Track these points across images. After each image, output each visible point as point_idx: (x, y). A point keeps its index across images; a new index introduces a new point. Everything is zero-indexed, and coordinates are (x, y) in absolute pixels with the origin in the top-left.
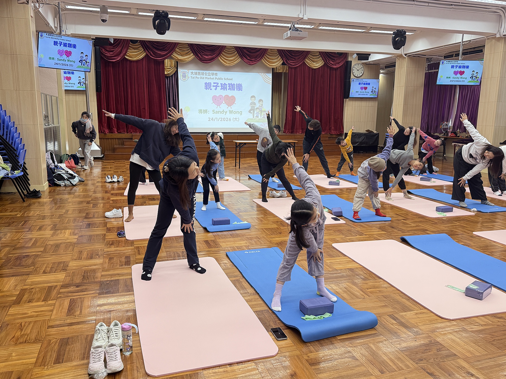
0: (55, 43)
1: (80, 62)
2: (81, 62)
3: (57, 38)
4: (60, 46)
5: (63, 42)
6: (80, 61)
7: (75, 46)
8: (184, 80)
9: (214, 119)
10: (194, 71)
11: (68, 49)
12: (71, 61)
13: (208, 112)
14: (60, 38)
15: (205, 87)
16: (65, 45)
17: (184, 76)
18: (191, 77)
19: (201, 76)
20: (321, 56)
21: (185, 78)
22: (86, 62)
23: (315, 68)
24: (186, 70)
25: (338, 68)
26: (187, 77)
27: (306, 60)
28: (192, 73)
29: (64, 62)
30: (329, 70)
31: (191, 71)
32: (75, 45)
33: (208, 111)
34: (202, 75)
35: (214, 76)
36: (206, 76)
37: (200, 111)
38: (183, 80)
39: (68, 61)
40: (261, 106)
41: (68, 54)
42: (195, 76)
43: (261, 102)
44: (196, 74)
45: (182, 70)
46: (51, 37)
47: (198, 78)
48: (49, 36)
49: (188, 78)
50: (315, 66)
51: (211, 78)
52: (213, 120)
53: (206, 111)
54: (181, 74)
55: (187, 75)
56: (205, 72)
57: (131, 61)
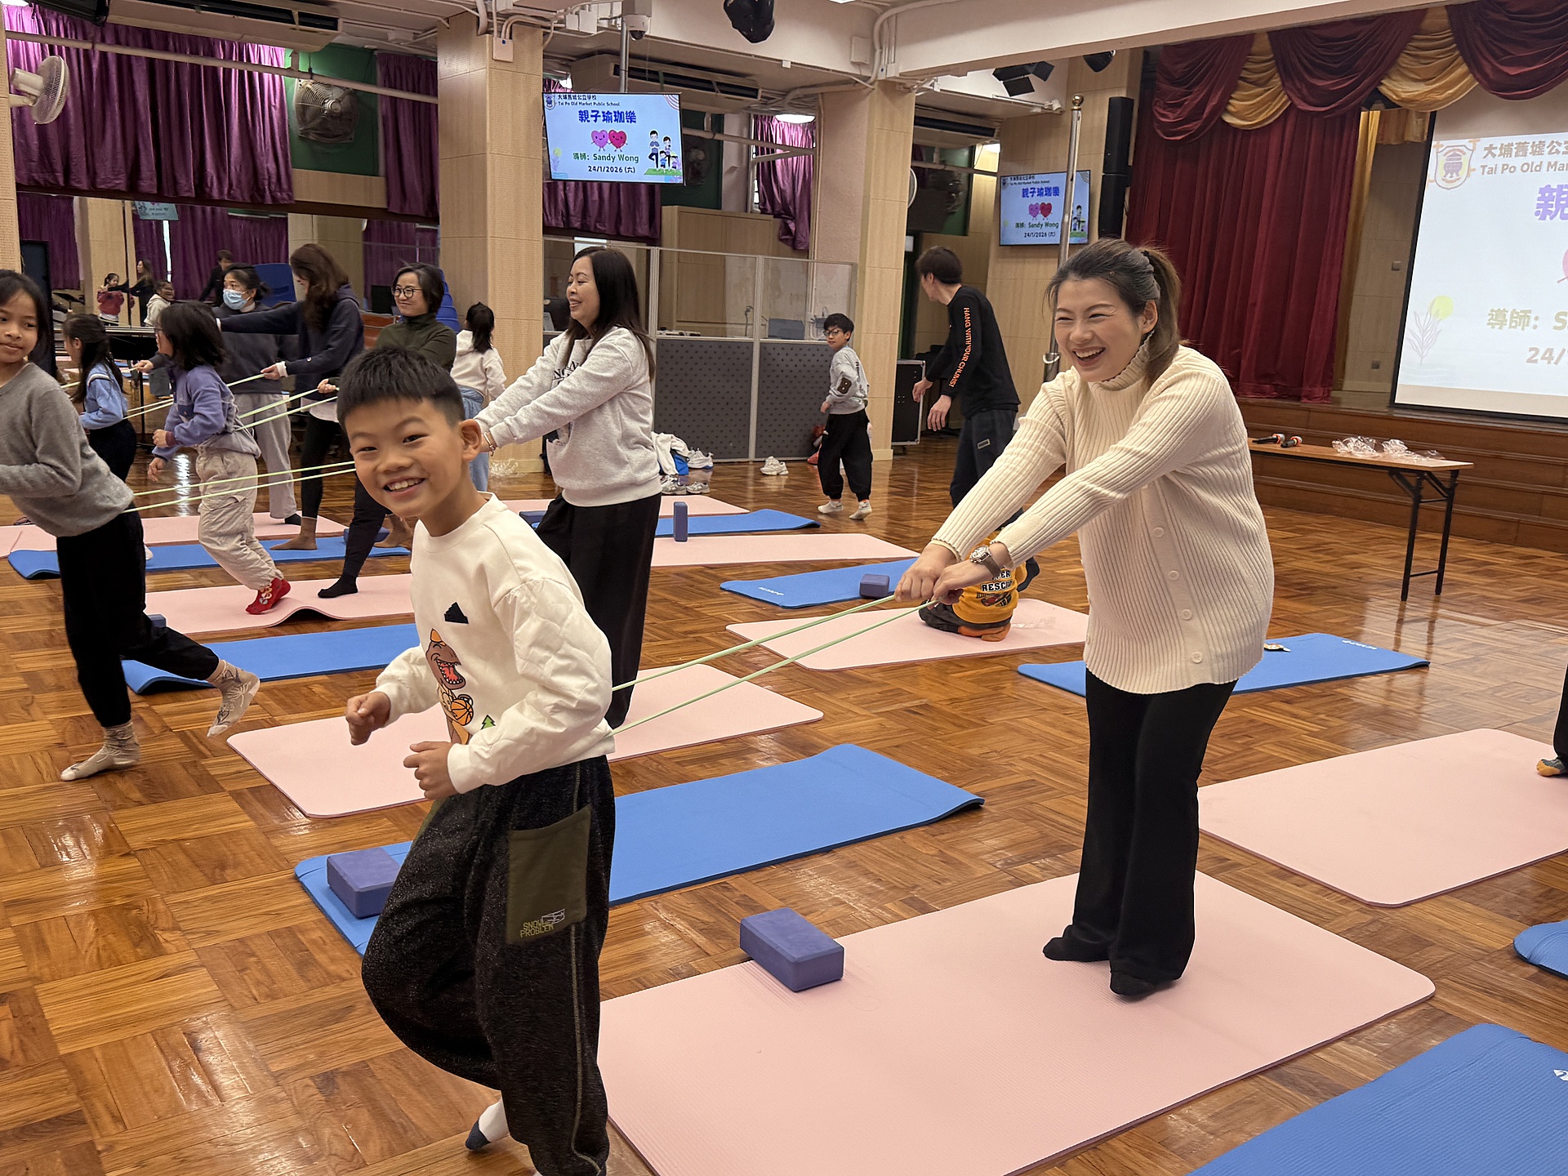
0: (583, 116)
1: (650, 157)
2: (654, 157)
3: (584, 102)
4: (595, 121)
5: (601, 109)
6: (652, 154)
7: (631, 117)
8: (1450, 186)
9: (1556, 355)
10: (1498, 141)
11: (617, 127)
12: (628, 159)
13: (1533, 322)
14: (592, 101)
15: (1539, 206)
16: (607, 117)
17: (1453, 167)
18: (1484, 167)
19: (1530, 158)
21: (1455, 177)
22: (669, 157)
24: (1465, 142)
26: (1463, 172)
28: (1490, 149)
29: (610, 164)
31: (1486, 142)
32: (633, 113)
33: (1532, 316)
34: (1533, 153)
36: (1553, 158)
37: (1498, 318)
38: (1444, 184)
39: (621, 158)
41: (619, 139)
42: (1501, 161)
44: (1506, 150)
45: (1446, 143)
46: (570, 101)
47: (1513, 169)
48: (565, 101)
49: (1468, 175)
52: (1550, 359)
53: (1522, 318)
54: (1443, 160)
55: (1464, 160)
56: (1548, 138)
57: (1246, 132)
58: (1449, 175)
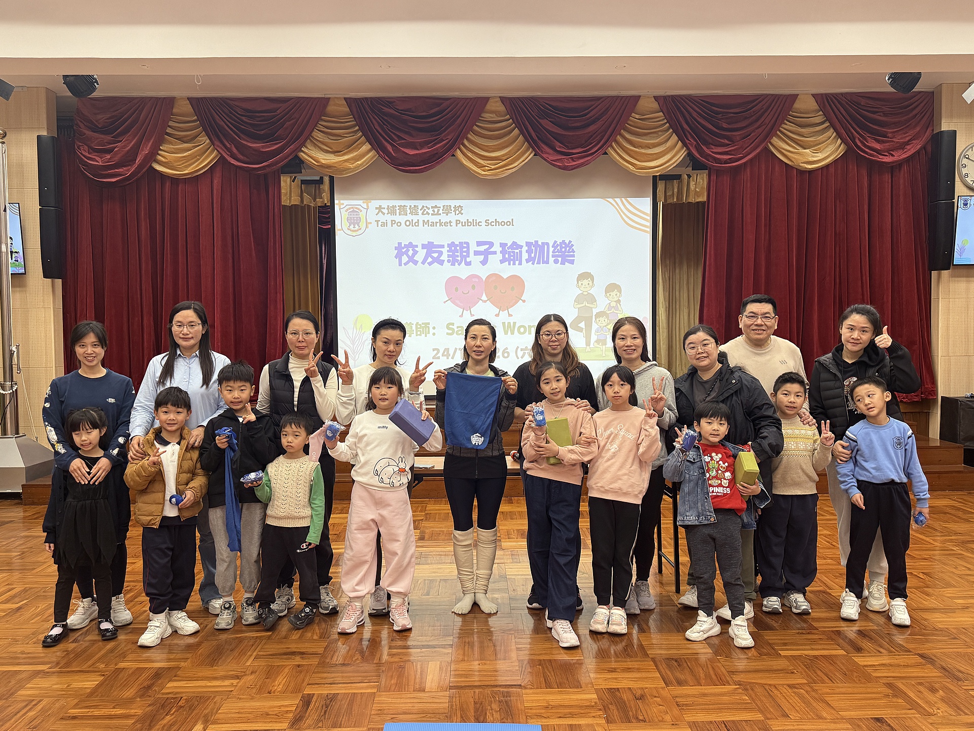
8: (354, 234)
9: (451, 352)
10: (385, 203)
13: (432, 331)
17: (354, 221)
18: (377, 221)
19: (410, 217)
20: (832, 125)
21: (357, 227)
23: (810, 167)
25: (899, 165)
26: (363, 224)
27: (775, 140)
28: (380, 209)
30: (864, 173)
31: (375, 203)
34: (411, 213)
35: (452, 217)
36: (426, 218)
40: (613, 304)
42: (389, 218)
43: (613, 294)
44: (392, 211)
45: (346, 202)
47: (399, 224)
49: (367, 227)
50: (811, 159)
51: (443, 221)
52: (447, 357)
55: (362, 215)
56: (420, 203)
57: (175, 181)
58: (352, 226)
